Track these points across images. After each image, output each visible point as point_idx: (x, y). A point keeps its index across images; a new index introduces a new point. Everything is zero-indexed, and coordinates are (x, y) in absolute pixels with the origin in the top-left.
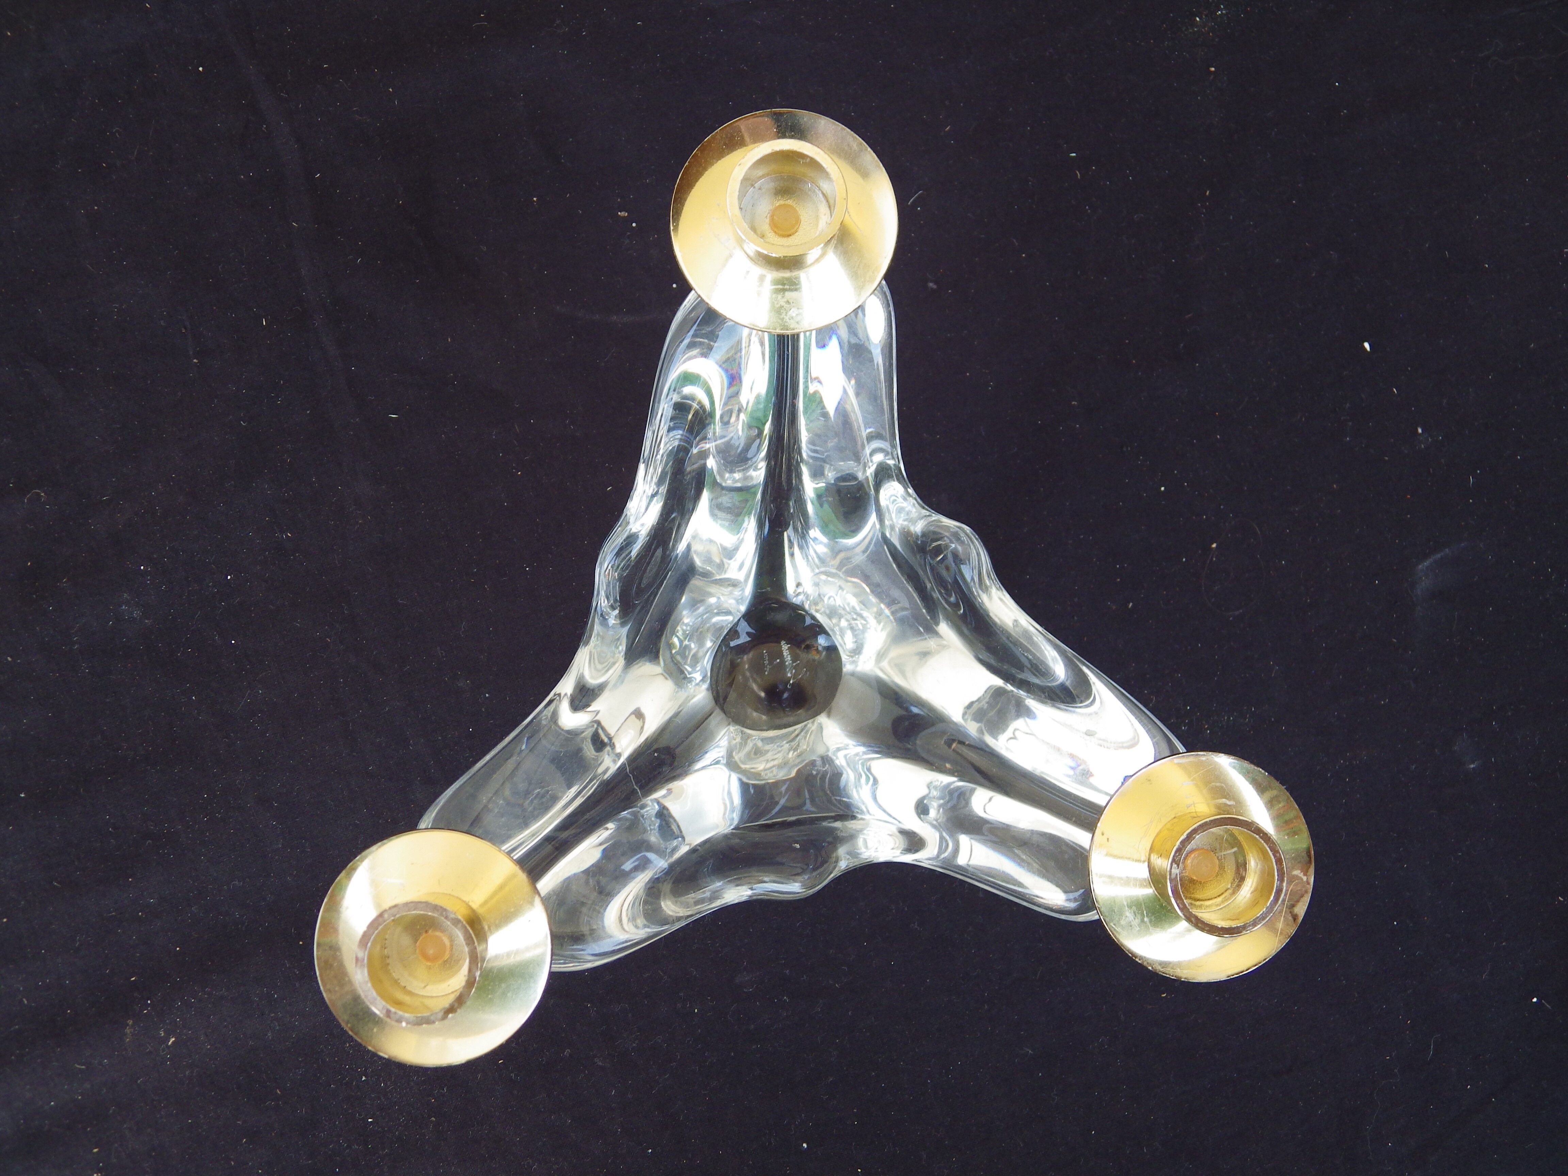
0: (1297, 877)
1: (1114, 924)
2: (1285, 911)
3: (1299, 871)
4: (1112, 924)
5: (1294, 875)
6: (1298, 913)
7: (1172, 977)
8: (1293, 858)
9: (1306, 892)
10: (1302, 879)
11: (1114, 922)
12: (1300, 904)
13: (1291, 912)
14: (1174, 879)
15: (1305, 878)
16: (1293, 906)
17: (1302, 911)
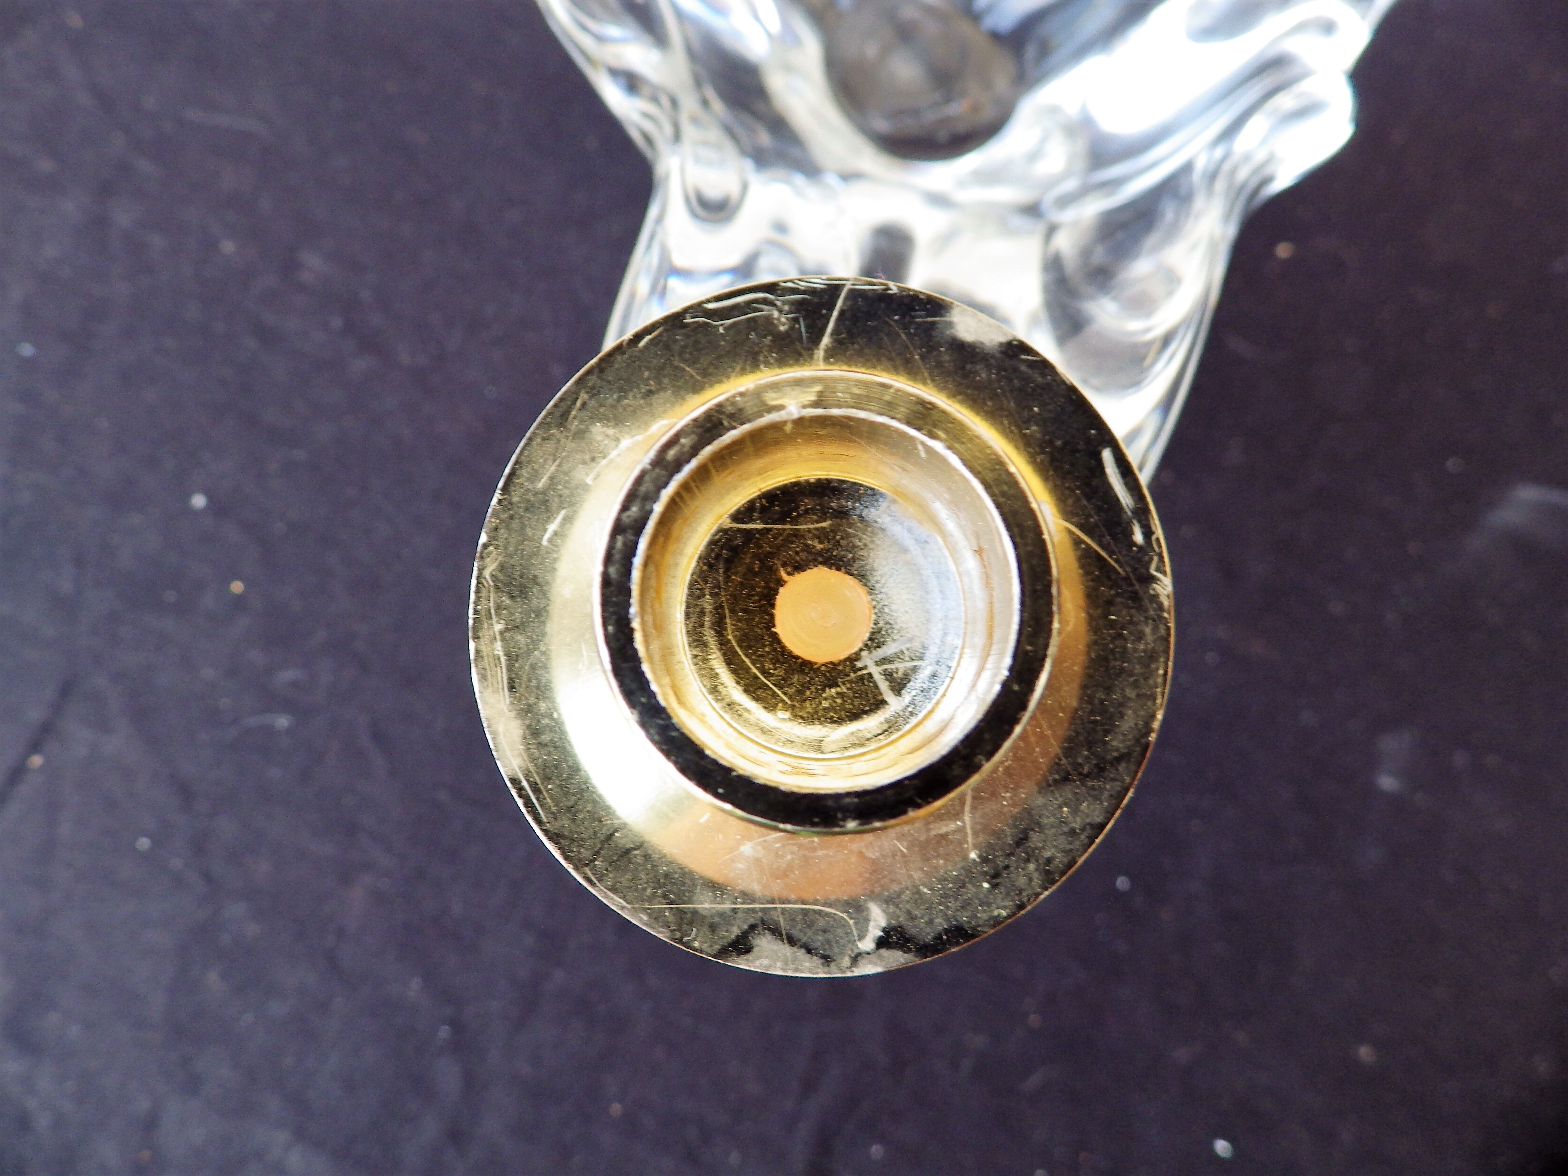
0: (863, 921)
1: (584, 405)
2: (754, 911)
3: (883, 923)
4: (583, 396)
5: (868, 909)
6: (755, 950)
7: (471, 611)
8: (919, 892)
9: (827, 959)
10: (861, 937)
11: (593, 403)
12: (786, 950)
13: (753, 927)
14: (764, 404)
15: (867, 944)
16: (776, 932)
17: (765, 962)
